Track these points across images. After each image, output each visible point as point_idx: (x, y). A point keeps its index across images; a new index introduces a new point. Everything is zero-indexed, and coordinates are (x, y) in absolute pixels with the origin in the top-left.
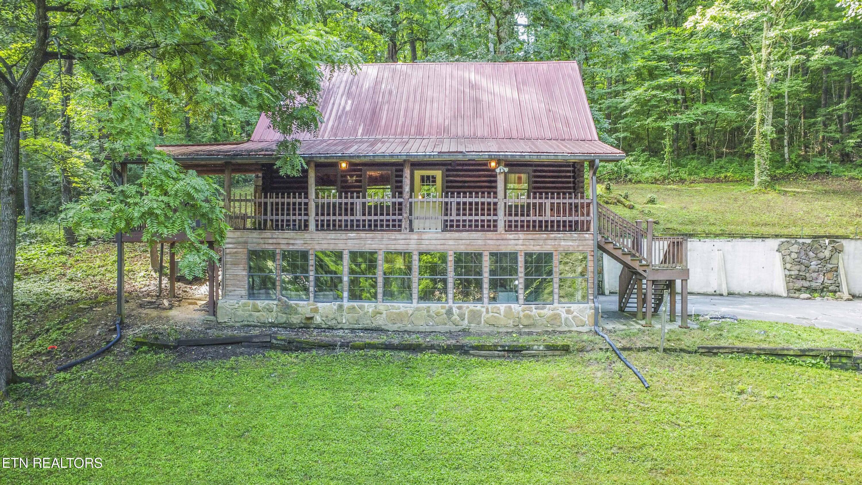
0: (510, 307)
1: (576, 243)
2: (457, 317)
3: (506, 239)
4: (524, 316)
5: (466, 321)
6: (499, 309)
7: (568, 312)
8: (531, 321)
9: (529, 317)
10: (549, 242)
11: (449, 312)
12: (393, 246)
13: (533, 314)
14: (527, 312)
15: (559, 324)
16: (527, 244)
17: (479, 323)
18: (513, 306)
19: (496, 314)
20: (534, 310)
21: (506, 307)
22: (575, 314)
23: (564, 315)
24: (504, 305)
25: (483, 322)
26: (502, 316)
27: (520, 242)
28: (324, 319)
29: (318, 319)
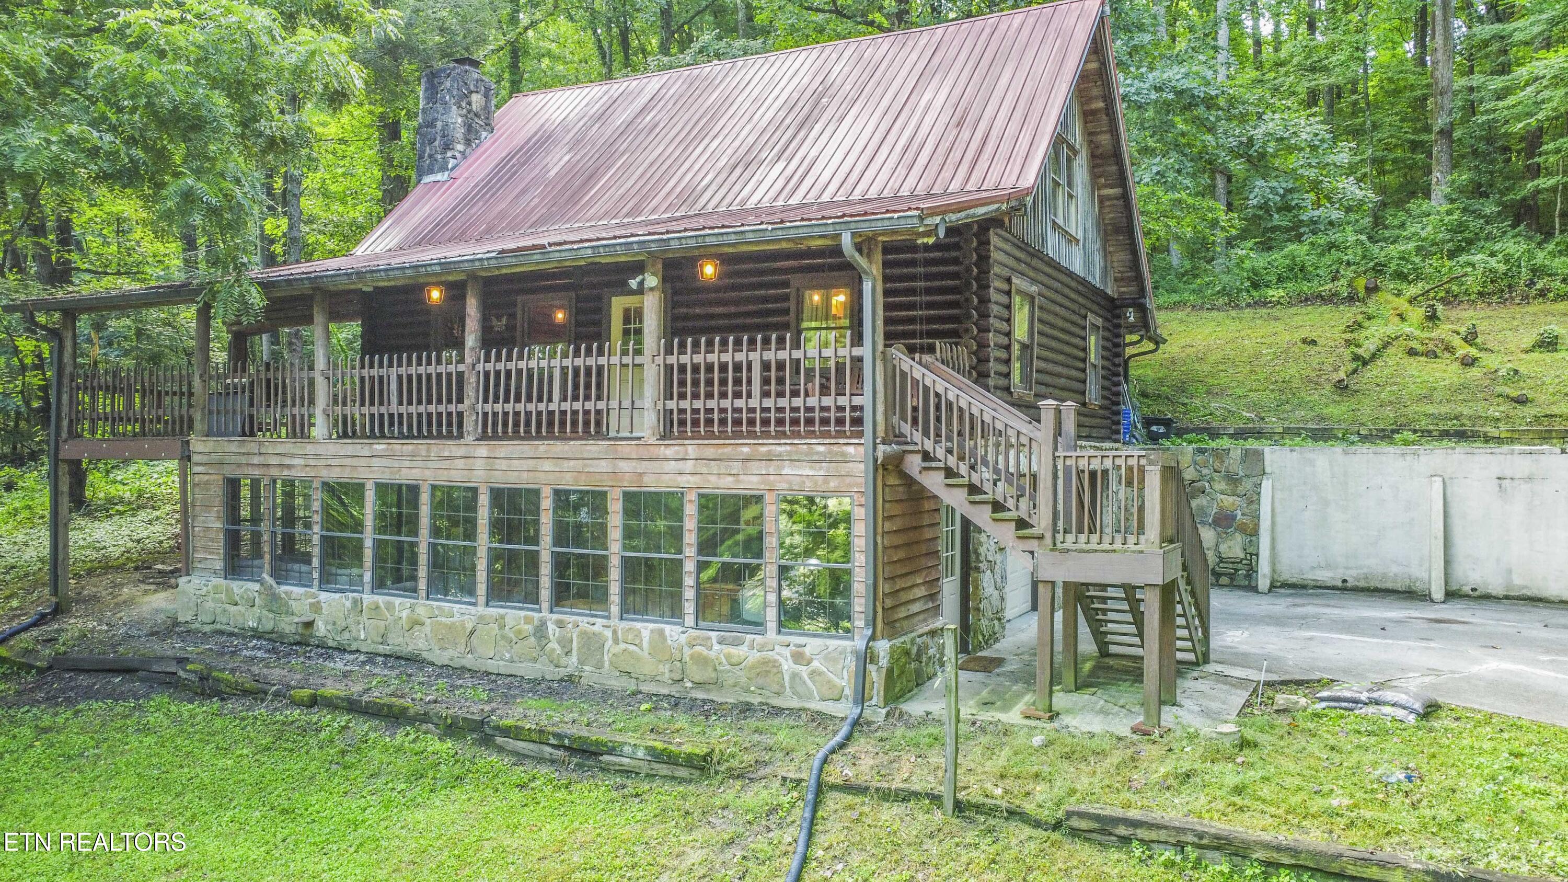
0: (661, 633)
1: (821, 471)
2: (556, 646)
3: (657, 459)
4: (692, 657)
5: (574, 659)
6: (638, 634)
7: (798, 658)
8: (710, 675)
9: (702, 661)
10: (754, 466)
11: (540, 631)
12: (445, 472)
13: (712, 654)
14: (698, 649)
15: (776, 688)
16: (705, 470)
17: (599, 666)
18: (667, 628)
19: (632, 648)
20: (716, 647)
21: (652, 631)
22: (815, 664)
23: (787, 666)
24: (651, 626)
25: (607, 664)
26: (645, 654)
27: (689, 466)
28: (329, 627)
29: (321, 629)
